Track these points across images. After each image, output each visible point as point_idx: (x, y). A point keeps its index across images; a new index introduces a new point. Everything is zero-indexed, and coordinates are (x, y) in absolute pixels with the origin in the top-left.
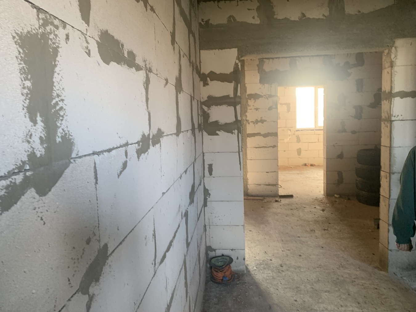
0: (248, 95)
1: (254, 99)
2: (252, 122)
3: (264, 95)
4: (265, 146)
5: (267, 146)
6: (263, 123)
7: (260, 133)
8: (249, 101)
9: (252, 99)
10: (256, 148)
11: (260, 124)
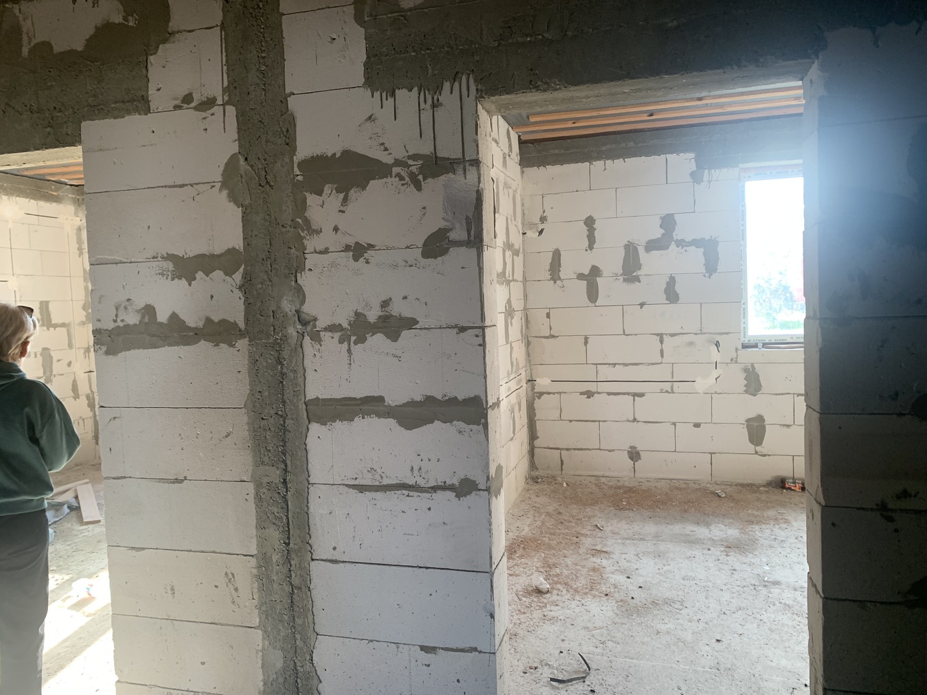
0: (305, 164)
1: (338, 191)
2: (332, 328)
3: (398, 163)
4: (411, 481)
5: (422, 483)
6: (394, 336)
7: (381, 399)
8: (311, 199)
9: (327, 189)
10: (362, 488)
11: (377, 341)
